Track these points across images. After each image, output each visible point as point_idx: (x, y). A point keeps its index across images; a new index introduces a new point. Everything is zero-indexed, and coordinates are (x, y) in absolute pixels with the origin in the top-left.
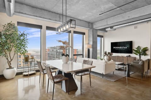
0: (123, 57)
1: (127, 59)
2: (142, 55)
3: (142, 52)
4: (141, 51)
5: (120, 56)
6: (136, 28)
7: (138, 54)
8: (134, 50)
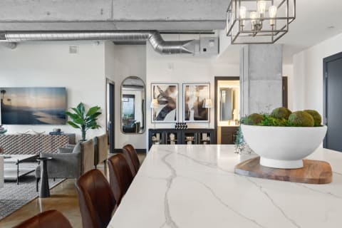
0: (39, 135)
1: (52, 142)
2: (89, 126)
3: (88, 119)
4: (85, 117)
5: (30, 135)
6: (72, 51)
7: (80, 125)
8: (69, 114)
